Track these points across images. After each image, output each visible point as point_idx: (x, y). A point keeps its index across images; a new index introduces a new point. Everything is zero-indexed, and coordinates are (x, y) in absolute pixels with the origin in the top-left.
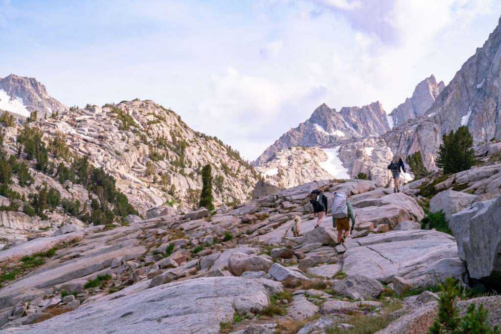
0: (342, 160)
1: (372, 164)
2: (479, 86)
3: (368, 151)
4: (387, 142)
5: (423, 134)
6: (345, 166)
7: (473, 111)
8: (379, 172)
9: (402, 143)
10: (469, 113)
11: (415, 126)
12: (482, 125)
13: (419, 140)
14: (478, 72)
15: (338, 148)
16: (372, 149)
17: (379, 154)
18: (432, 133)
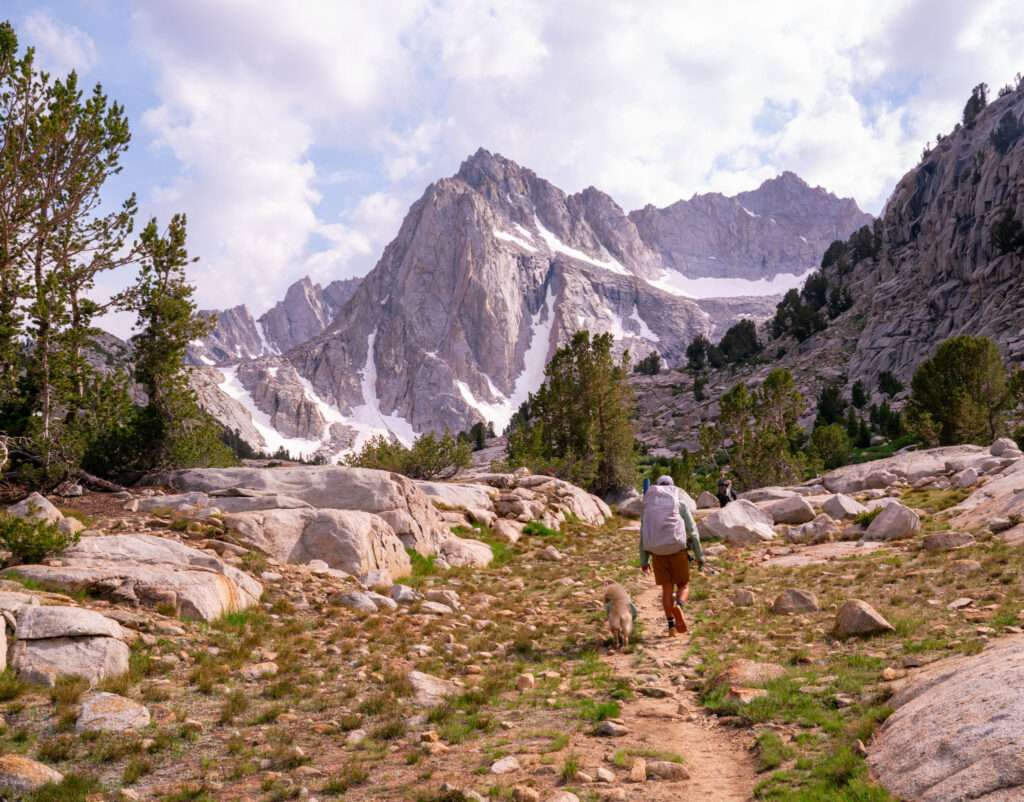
0: (242, 382)
1: (279, 386)
2: (383, 302)
3: (272, 372)
4: (292, 361)
5: (331, 353)
6: (246, 388)
7: (379, 329)
8: (287, 395)
9: (308, 363)
10: (376, 331)
11: (322, 344)
12: (390, 346)
13: (327, 360)
14: (381, 287)
15: (236, 367)
16: (276, 369)
17: (286, 376)
18: (341, 353)
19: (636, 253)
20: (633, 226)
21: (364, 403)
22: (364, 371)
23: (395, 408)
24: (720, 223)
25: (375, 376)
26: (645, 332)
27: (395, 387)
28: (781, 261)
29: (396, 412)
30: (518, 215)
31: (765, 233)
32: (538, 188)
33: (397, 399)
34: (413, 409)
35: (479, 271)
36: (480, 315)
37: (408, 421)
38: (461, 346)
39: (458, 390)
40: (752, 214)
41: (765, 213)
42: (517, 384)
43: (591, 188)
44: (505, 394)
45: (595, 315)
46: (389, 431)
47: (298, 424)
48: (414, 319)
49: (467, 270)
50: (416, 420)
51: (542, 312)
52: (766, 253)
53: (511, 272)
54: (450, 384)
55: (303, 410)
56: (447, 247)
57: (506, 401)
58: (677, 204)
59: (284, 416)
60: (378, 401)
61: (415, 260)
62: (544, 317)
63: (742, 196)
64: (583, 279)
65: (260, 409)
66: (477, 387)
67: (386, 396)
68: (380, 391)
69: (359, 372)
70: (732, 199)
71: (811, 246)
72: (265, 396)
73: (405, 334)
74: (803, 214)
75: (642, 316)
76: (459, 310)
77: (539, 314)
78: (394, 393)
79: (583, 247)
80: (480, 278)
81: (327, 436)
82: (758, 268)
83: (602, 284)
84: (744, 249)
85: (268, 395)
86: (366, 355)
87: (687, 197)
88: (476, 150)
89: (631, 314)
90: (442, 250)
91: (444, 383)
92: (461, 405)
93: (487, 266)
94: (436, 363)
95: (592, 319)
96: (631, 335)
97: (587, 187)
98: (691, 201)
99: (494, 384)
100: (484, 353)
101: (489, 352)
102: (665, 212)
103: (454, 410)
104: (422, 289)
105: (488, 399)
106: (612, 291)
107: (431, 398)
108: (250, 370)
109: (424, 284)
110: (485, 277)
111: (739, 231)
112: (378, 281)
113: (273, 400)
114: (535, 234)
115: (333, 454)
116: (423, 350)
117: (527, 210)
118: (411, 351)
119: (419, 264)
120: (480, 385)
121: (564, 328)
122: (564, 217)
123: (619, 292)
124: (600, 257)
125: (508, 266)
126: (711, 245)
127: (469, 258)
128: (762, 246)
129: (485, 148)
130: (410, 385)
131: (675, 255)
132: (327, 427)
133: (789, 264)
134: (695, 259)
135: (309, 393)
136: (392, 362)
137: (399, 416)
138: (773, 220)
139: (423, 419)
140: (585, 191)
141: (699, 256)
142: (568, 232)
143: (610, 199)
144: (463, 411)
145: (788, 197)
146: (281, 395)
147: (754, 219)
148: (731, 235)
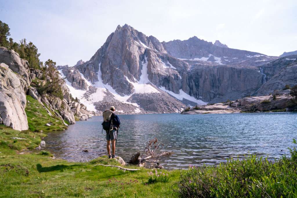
19: (163, 51)
20: (162, 45)
21: (98, 81)
22: (98, 73)
23: (107, 82)
24: (180, 46)
25: (101, 74)
26: (172, 67)
27: (108, 76)
28: (195, 55)
29: (107, 84)
30: (136, 39)
31: (191, 49)
32: (140, 35)
33: (108, 80)
34: (113, 83)
35: (129, 48)
36: (130, 59)
37: (111, 86)
38: (125, 66)
39: (126, 78)
40: (188, 45)
41: (190, 45)
42: (140, 78)
44: (138, 80)
45: (159, 62)
46: (106, 89)
47: (80, 86)
48: (112, 59)
49: (127, 47)
50: (114, 86)
51: (144, 61)
52: (191, 53)
53: (137, 50)
54: (123, 76)
55: (81, 81)
56: (120, 42)
57: (138, 82)
58: (170, 41)
59: (75, 83)
60: (102, 80)
61: (112, 44)
62: (145, 62)
63: (185, 41)
64: (155, 53)
65: (68, 81)
66: (130, 78)
67: (105, 80)
68: (102, 78)
69: (97, 73)
70: (183, 41)
71: (203, 52)
72: (70, 77)
73: (109, 63)
75: (170, 63)
76: (124, 58)
77: (143, 61)
78: (107, 78)
80: (130, 49)
81: (88, 89)
82: (190, 57)
83: (159, 55)
84: (186, 52)
85: (71, 77)
86: (98, 69)
88: (125, 24)
89: (167, 62)
90: (119, 42)
91: (121, 76)
92: (127, 82)
93: (131, 47)
94: (119, 71)
95: (158, 63)
96: (168, 67)
97: (150, 36)
98: (173, 41)
99: (134, 77)
100: (131, 69)
101: (133, 69)
102: (168, 43)
103: (125, 83)
104: (114, 52)
105: (133, 81)
106: (162, 56)
107: (118, 80)
108: (66, 70)
109: (114, 51)
110: (131, 49)
111: (185, 48)
112: (101, 51)
113: (72, 79)
115: (90, 94)
116: (115, 67)
117: (137, 38)
118: (111, 68)
119: (113, 46)
120: (131, 77)
121: (152, 64)
122: (146, 40)
123: (164, 57)
125: (136, 48)
126: (178, 51)
127: (127, 44)
129: (127, 24)
130: (111, 77)
131: (171, 52)
132: (88, 87)
133: (197, 56)
134: (175, 54)
135: (83, 77)
136: (106, 70)
137: (109, 85)
138: (192, 46)
139: (115, 86)
141: (176, 53)
142: (147, 44)
143: (156, 38)
144: (127, 84)
146: (75, 77)
148: (183, 49)
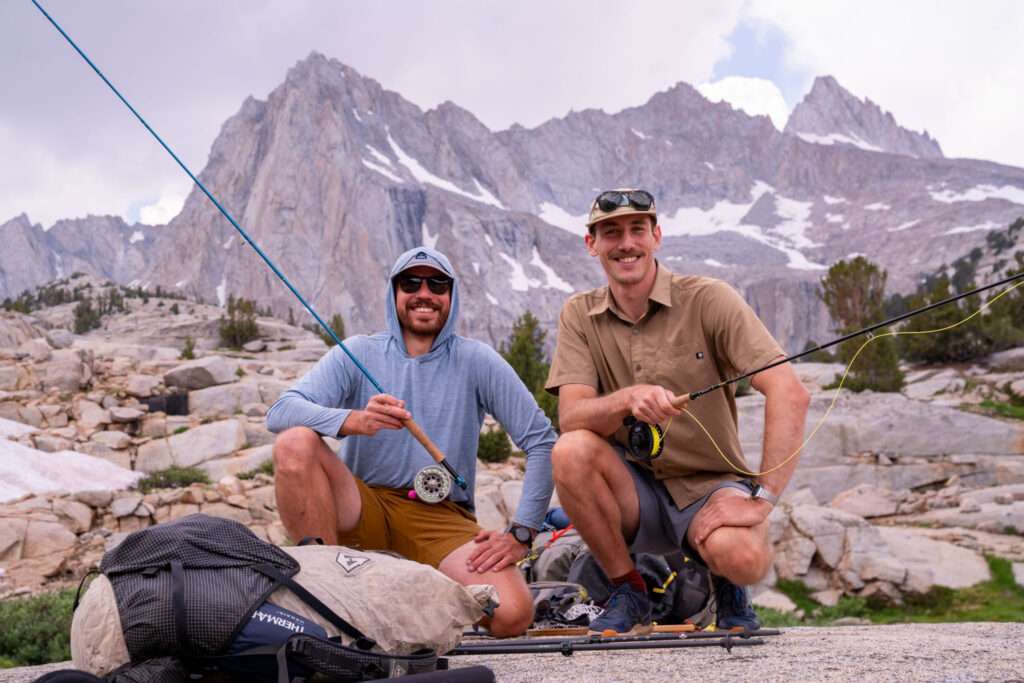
19: (511, 184)
24: (604, 146)
26: (554, 281)
28: (683, 192)
30: (372, 137)
31: (662, 159)
32: (386, 101)
40: (641, 135)
41: (658, 132)
43: (448, 103)
45: (491, 260)
52: (662, 183)
53: (386, 209)
58: (549, 122)
61: (270, 193)
63: (626, 113)
64: (470, 217)
70: (615, 117)
71: (721, 174)
74: (706, 135)
75: (546, 261)
76: (333, 255)
79: (451, 176)
80: (355, 215)
83: (492, 223)
84: (636, 180)
87: (562, 115)
88: (307, 54)
89: (532, 258)
90: (304, 181)
95: (488, 266)
96: (536, 284)
97: (442, 102)
98: (566, 119)
102: (536, 133)
104: (282, 229)
106: (505, 231)
109: (284, 223)
111: (628, 156)
114: (394, 159)
117: (380, 128)
119: (277, 198)
122: (424, 139)
123: (513, 232)
124: (473, 190)
125: (382, 200)
126: (593, 174)
128: (658, 174)
129: (319, 51)
131: (553, 186)
133: (693, 196)
134: (577, 192)
138: (668, 143)
140: (440, 107)
141: (581, 188)
142: (431, 157)
143: (473, 117)
145: (685, 114)
147: (645, 141)
148: (618, 161)
